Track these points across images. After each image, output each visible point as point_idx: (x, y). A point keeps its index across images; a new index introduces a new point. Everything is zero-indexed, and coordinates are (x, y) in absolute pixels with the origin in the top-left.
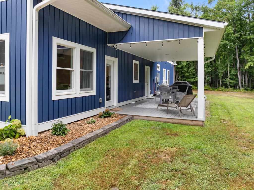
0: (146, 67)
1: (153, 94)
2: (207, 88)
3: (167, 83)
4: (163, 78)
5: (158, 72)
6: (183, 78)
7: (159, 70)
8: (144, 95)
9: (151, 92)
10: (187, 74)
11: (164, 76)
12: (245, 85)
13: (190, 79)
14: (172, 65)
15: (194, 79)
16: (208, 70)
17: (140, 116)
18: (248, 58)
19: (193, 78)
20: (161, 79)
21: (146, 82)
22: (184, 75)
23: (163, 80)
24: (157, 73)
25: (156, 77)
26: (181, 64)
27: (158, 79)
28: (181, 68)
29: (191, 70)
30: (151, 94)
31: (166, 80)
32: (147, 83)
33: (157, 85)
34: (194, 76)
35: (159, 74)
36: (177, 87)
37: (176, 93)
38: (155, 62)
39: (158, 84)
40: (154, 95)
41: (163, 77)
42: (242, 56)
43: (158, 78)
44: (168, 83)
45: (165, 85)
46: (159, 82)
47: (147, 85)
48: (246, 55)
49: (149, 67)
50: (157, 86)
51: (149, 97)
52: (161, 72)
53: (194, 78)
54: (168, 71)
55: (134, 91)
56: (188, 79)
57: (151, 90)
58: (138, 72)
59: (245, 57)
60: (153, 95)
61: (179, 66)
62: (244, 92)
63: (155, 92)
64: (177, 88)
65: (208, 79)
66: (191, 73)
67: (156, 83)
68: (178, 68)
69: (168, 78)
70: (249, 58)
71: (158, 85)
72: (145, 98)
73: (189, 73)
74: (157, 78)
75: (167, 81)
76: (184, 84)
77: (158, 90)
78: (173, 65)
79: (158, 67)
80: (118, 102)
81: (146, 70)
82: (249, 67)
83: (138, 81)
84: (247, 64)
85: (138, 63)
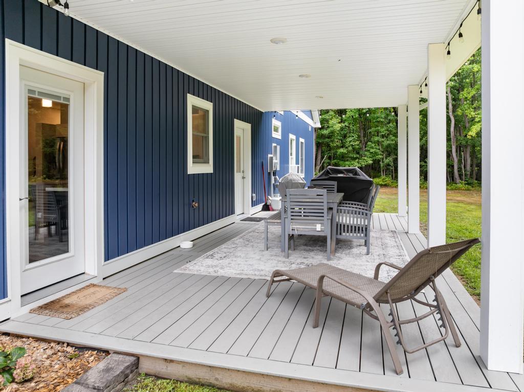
0: (238, 124)
1: (263, 204)
2: (386, 181)
3: (298, 172)
4: (290, 159)
5: (277, 141)
6: (334, 160)
7: (277, 135)
8: (233, 212)
9: (254, 200)
10: (342, 150)
11: (291, 155)
12: (466, 175)
13: (347, 160)
14: (310, 127)
15: (358, 162)
16: (388, 142)
17: (172, 361)
18: (473, 113)
19: (354, 159)
20: (285, 160)
21: (239, 171)
22: (335, 154)
23: (288, 163)
24: (274, 145)
25: (270, 156)
26: (328, 127)
27: (276, 161)
28: (329, 137)
29: (350, 142)
30: (254, 204)
31: (296, 164)
32: (243, 172)
33: (273, 178)
34: (358, 156)
35: (278, 147)
36: (336, 187)
37: (338, 210)
38: (266, 113)
39: (274, 174)
40: (263, 206)
41: (290, 157)
42: (461, 109)
43: (274, 158)
44: (302, 172)
45: (294, 177)
46: (278, 169)
47: (243, 178)
48: (469, 108)
49: (248, 126)
50: (273, 182)
51: (250, 216)
52: (284, 144)
53: (357, 160)
54: (302, 140)
55: (193, 201)
56: (345, 161)
57: (254, 195)
58: (207, 138)
59: (466, 111)
60: (260, 207)
61: (325, 132)
62: (466, 190)
63: (268, 199)
64: (336, 189)
65: (387, 160)
66: (350, 148)
67: (269, 174)
68: (323, 136)
69: (302, 159)
70: (476, 114)
71: (275, 179)
72: (235, 218)
73: (347, 148)
74: (272, 158)
75: (298, 167)
76: (351, 175)
77: (274, 193)
78: (312, 128)
79: (276, 130)
80: (108, 257)
81: (237, 132)
82: (476, 134)
83: (207, 168)
84: (473, 127)
85: (208, 106)
